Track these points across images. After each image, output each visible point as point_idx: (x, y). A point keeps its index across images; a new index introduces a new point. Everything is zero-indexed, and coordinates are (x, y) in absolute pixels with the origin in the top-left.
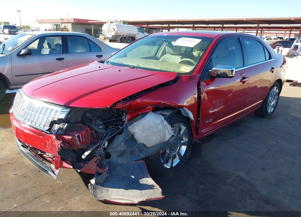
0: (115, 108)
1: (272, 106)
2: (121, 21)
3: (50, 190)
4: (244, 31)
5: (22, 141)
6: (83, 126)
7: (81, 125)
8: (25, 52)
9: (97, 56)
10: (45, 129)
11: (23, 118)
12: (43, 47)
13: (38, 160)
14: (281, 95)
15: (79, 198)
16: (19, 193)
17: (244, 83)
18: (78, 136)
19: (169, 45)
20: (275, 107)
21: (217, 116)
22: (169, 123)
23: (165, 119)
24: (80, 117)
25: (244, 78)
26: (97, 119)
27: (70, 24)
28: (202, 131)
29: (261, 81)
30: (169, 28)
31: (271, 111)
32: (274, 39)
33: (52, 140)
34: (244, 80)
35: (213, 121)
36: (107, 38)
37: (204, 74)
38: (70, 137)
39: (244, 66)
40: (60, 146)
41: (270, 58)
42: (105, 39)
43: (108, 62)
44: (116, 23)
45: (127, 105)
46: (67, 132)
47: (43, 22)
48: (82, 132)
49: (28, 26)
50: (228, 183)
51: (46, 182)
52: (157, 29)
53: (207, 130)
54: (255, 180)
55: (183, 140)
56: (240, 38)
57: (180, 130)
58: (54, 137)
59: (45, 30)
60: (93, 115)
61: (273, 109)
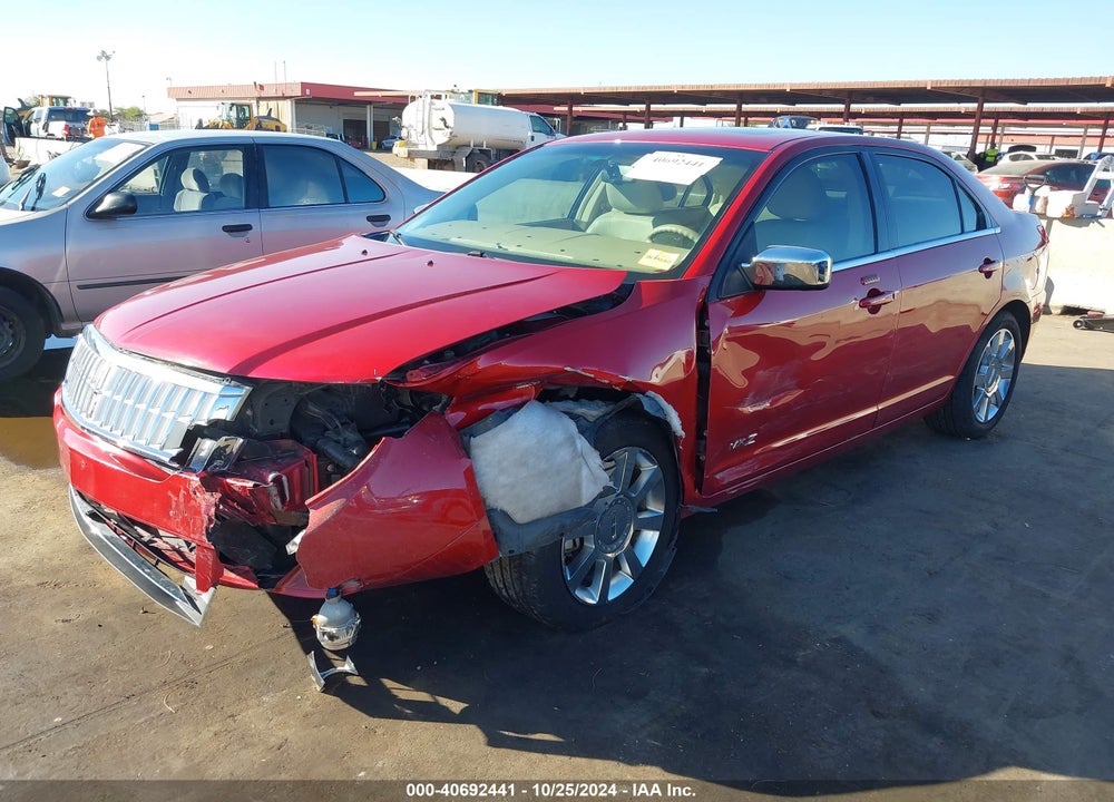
0: (401, 385)
1: (993, 400)
2: (471, 91)
3: (179, 674)
4: (929, 129)
5: (90, 496)
6: (296, 447)
7: (288, 443)
8: (115, 203)
9: (371, 219)
10: (166, 455)
11: (97, 419)
12: (182, 188)
13: (143, 562)
14: (1025, 360)
15: (276, 699)
16: (74, 679)
17: (875, 309)
18: (277, 481)
19: (611, 177)
20: (1003, 404)
21: (773, 424)
22: (596, 446)
23: (582, 432)
24: (287, 416)
25: (875, 293)
26: (342, 424)
27: (288, 102)
28: (718, 477)
29: (944, 305)
30: (648, 118)
31: (986, 417)
32: (1040, 157)
33: (187, 491)
34: (875, 301)
35: (760, 442)
36: (420, 154)
37: (724, 277)
38: (250, 484)
39: (876, 252)
40: (213, 510)
41: (981, 225)
42: (412, 156)
43: (397, 237)
44: (452, 101)
45: (441, 376)
46: (239, 465)
47: (189, 96)
48: (290, 468)
49: (139, 111)
50: (798, 659)
51: (167, 648)
52: (607, 119)
53: (737, 473)
54: (898, 654)
55: (646, 510)
56: (866, 155)
57: (637, 473)
58: (195, 480)
59: (195, 123)
60: (330, 411)
61: (994, 411)
